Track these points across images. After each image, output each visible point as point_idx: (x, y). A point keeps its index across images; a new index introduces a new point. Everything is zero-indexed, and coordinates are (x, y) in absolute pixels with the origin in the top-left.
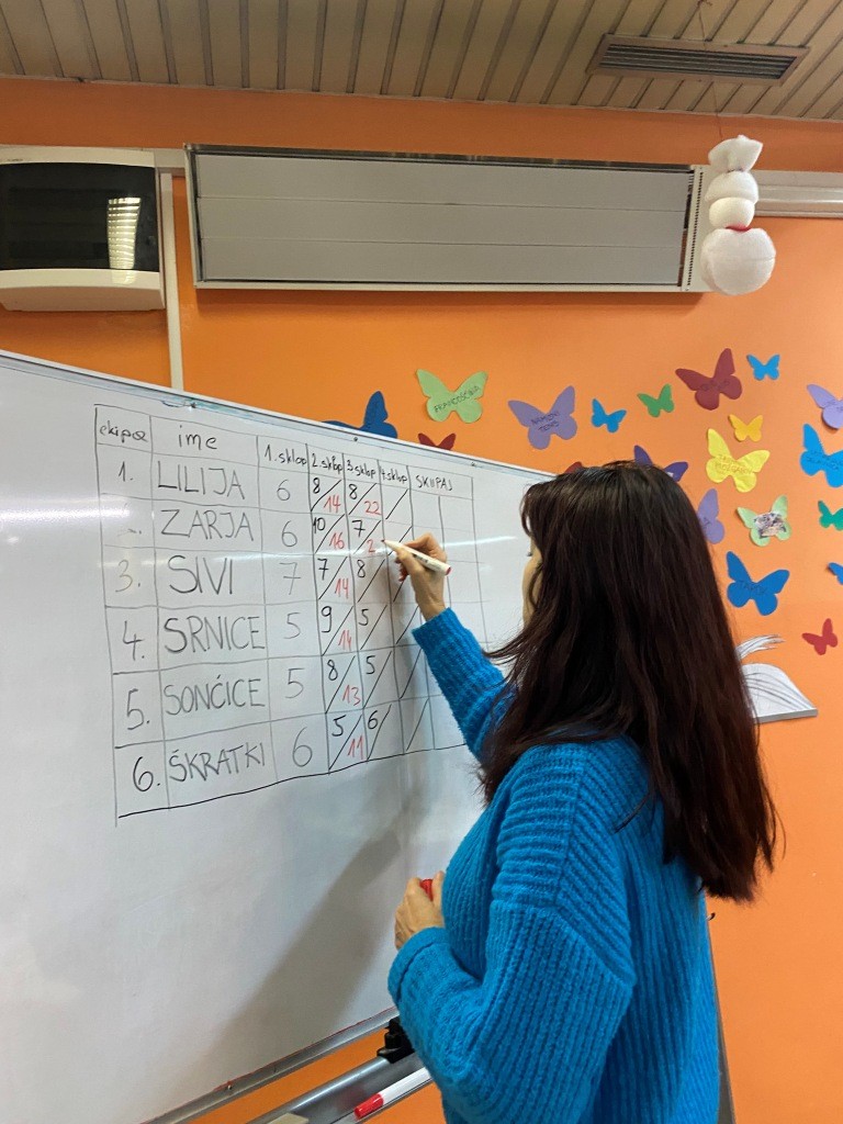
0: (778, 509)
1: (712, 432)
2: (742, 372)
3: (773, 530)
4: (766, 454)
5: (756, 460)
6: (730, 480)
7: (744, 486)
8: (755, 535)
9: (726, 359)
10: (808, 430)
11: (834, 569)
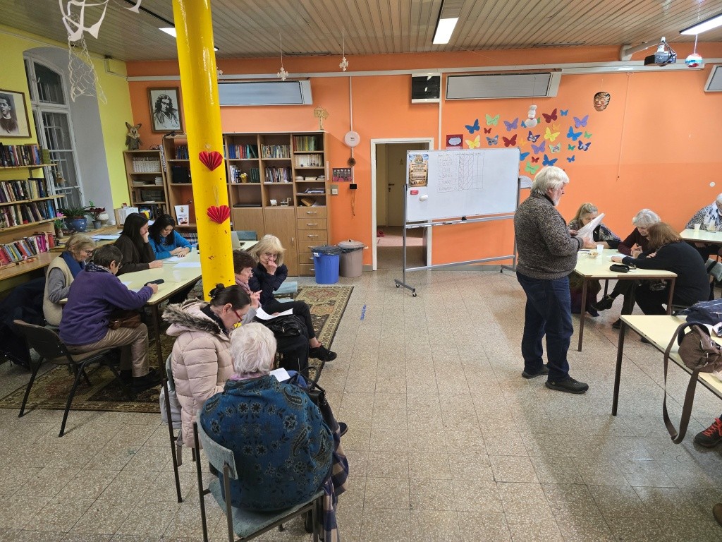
1: (548, 128)
2: (558, 114)
3: (556, 150)
4: (559, 133)
5: (556, 135)
6: (549, 139)
7: (552, 140)
8: (552, 151)
9: (555, 111)
10: (571, 127)
11: (568, 159)
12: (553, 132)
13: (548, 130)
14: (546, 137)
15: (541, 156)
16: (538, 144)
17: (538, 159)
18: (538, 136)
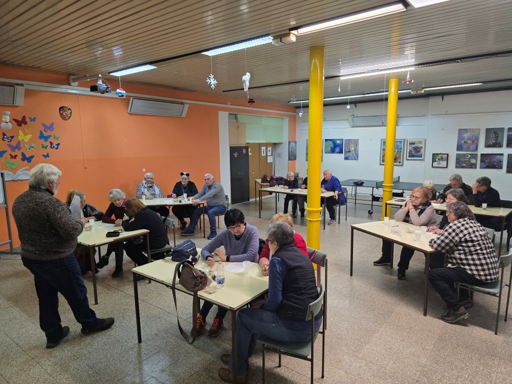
0: (33, 145)
1: (20, 131)
2: (27, 120)
3: (32, 149)
4: (31, 135)
5: (29, 136)
6: (23, 139)
7: (26, 140)
8: (28, 149)
9: (24, 117)
10: (41, 131)
11: (43, 155)
12: (25, 134)
13: (21, 132)
14: (20, 138)
15: (18, 153)
16: (14, 143)
17: (16, 156)
18: (12, 137)
